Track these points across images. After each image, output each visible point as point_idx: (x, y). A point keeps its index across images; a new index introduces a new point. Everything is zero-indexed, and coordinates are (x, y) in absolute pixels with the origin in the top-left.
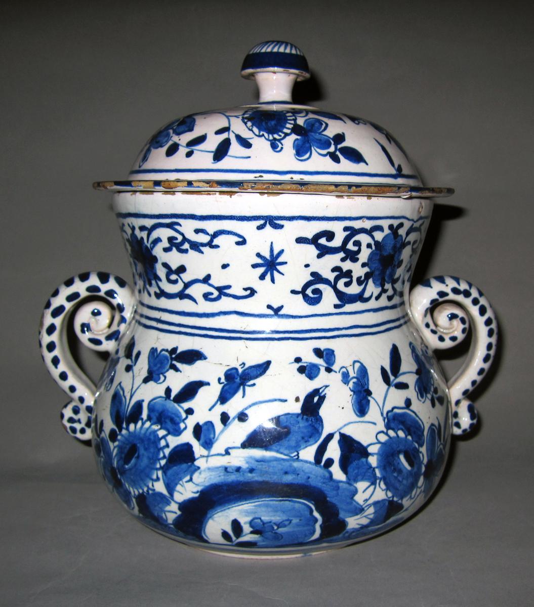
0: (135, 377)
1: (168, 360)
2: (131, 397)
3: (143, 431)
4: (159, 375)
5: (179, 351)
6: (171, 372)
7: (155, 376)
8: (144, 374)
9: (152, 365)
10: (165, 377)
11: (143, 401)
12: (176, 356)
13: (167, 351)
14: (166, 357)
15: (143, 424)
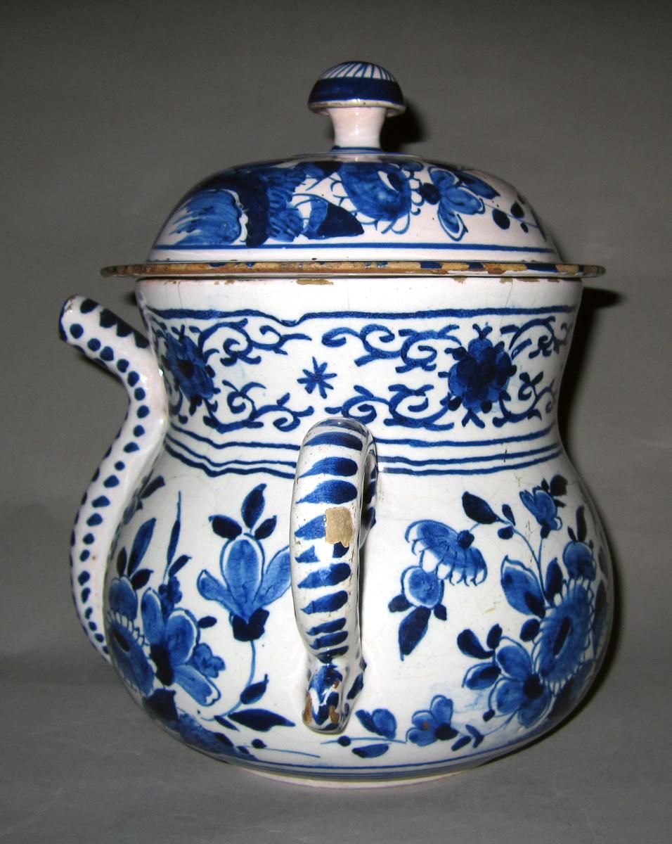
0: (527, 539)
1: (549, 499)
2: (539, 564)
3: (571, 596)
4: (552, 519)
5: (549, 483)
6: (560, 510)
7: (550, 523)
8: (536, 527)
9: (537, 512)
10: (559, 518)
11: (556, 559)
12: (551, 490)
13: (538, 488)
14: (543, 496)
15: (568, 587)
